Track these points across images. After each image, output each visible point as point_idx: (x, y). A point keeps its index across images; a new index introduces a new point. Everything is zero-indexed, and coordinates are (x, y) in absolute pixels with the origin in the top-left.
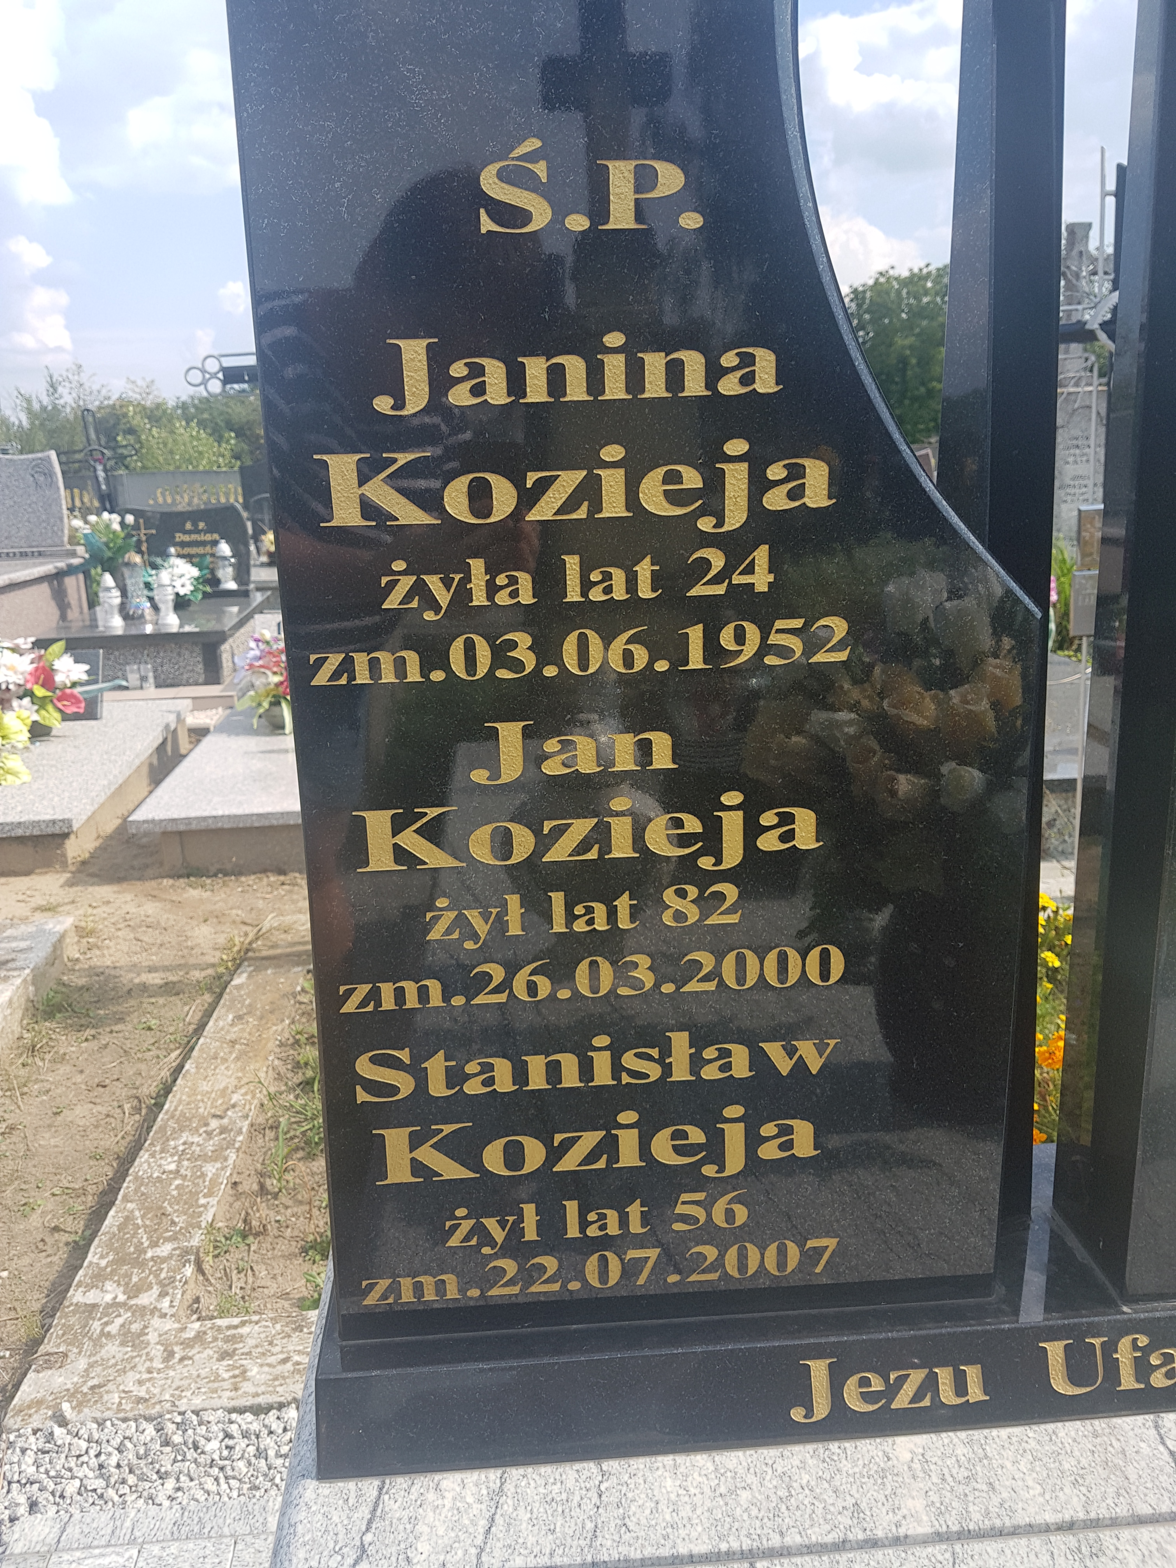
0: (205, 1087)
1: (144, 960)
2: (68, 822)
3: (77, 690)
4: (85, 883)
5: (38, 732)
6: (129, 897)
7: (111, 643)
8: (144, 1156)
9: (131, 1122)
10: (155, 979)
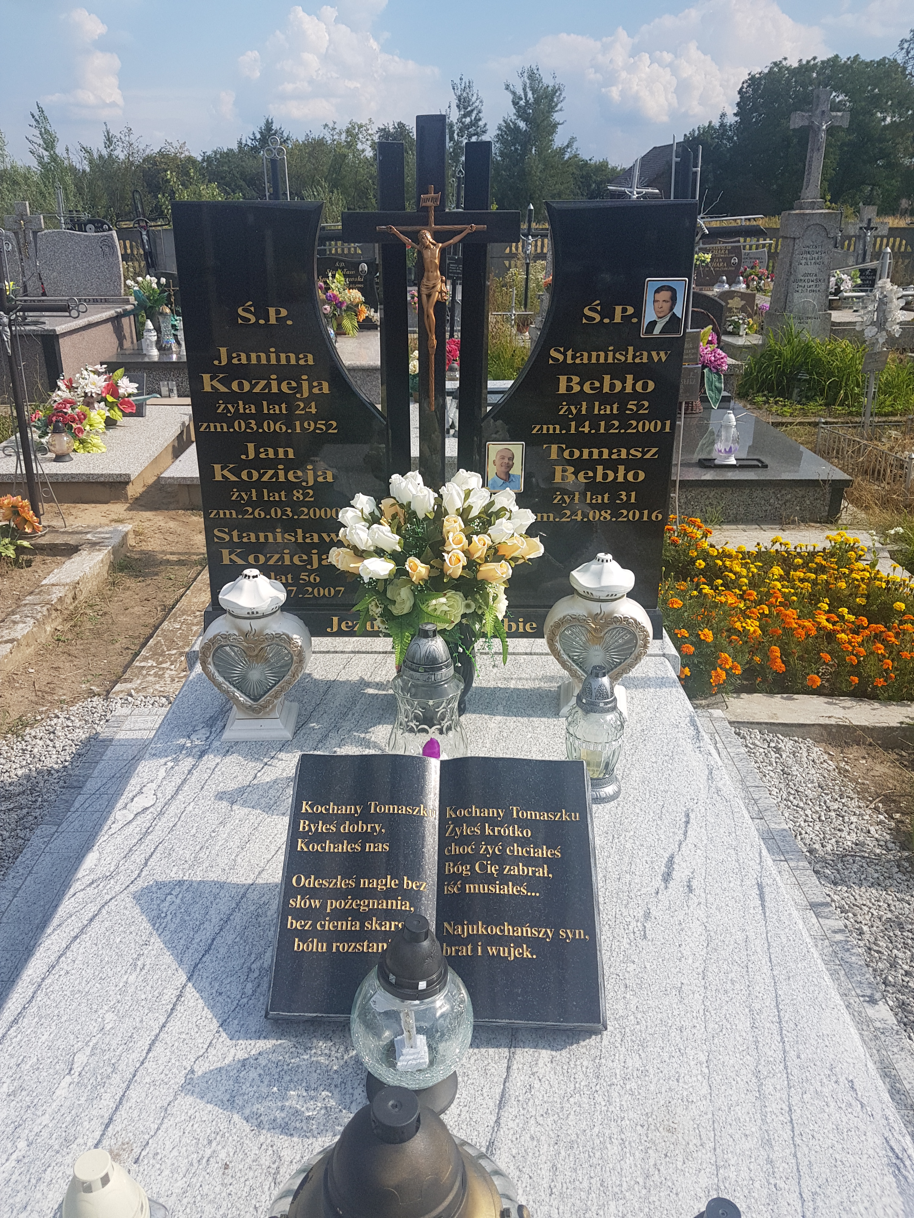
0: (195, 600)
1: (168, 549)
2: (128, 476)
3: (132, 399)
4: (138, 510)
5: (110, 423)
6: (161, 518)
7: (151, 366)
8: (166, 623)
9: (160, 615)
10: (174, 558)
